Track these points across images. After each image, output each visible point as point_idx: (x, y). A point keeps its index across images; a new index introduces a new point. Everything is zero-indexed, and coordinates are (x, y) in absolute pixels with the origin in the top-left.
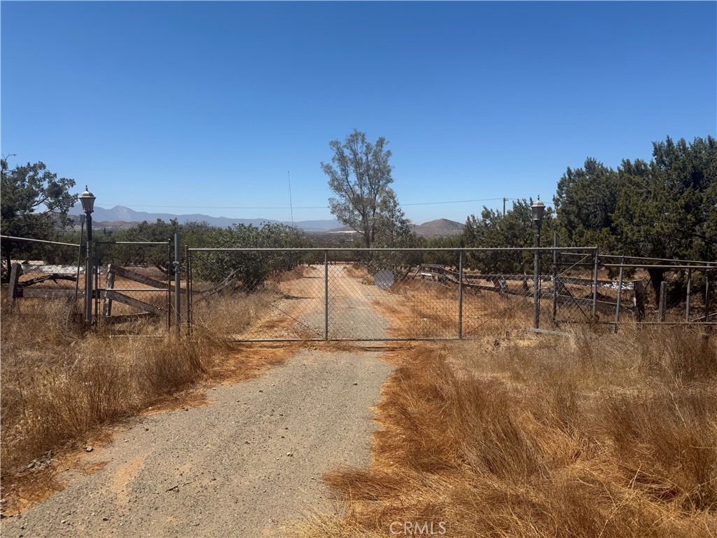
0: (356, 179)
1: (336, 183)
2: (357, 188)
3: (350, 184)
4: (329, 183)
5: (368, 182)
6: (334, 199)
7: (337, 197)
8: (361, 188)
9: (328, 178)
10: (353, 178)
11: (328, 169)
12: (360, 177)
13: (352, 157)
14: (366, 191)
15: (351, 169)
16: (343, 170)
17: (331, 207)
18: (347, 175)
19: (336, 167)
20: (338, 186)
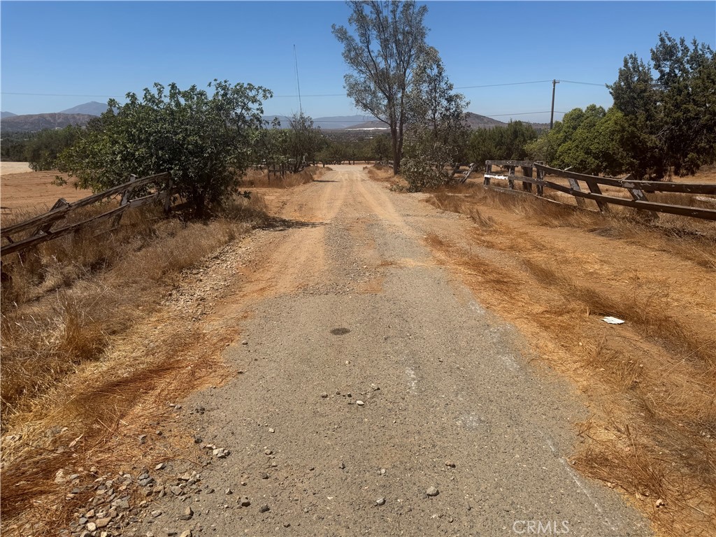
0: (380, 49)
1: (353, 54)
2: (380, 59)
3: (372, 54)
4: (343, 54)
5: (395, 51)
6: (351, 76)
7: (355, 73)
8: (386, 60)
9: (341, 47)
10: (376, 46)
11: (342, 35)
12: (385, 44)
13: (374, 16)
14: (393, 64)
15: (373, 33)
16: (363, 35)
17: (347, 88)
18: (368, 42)
19: (353, 31)
20: (355, 57)
